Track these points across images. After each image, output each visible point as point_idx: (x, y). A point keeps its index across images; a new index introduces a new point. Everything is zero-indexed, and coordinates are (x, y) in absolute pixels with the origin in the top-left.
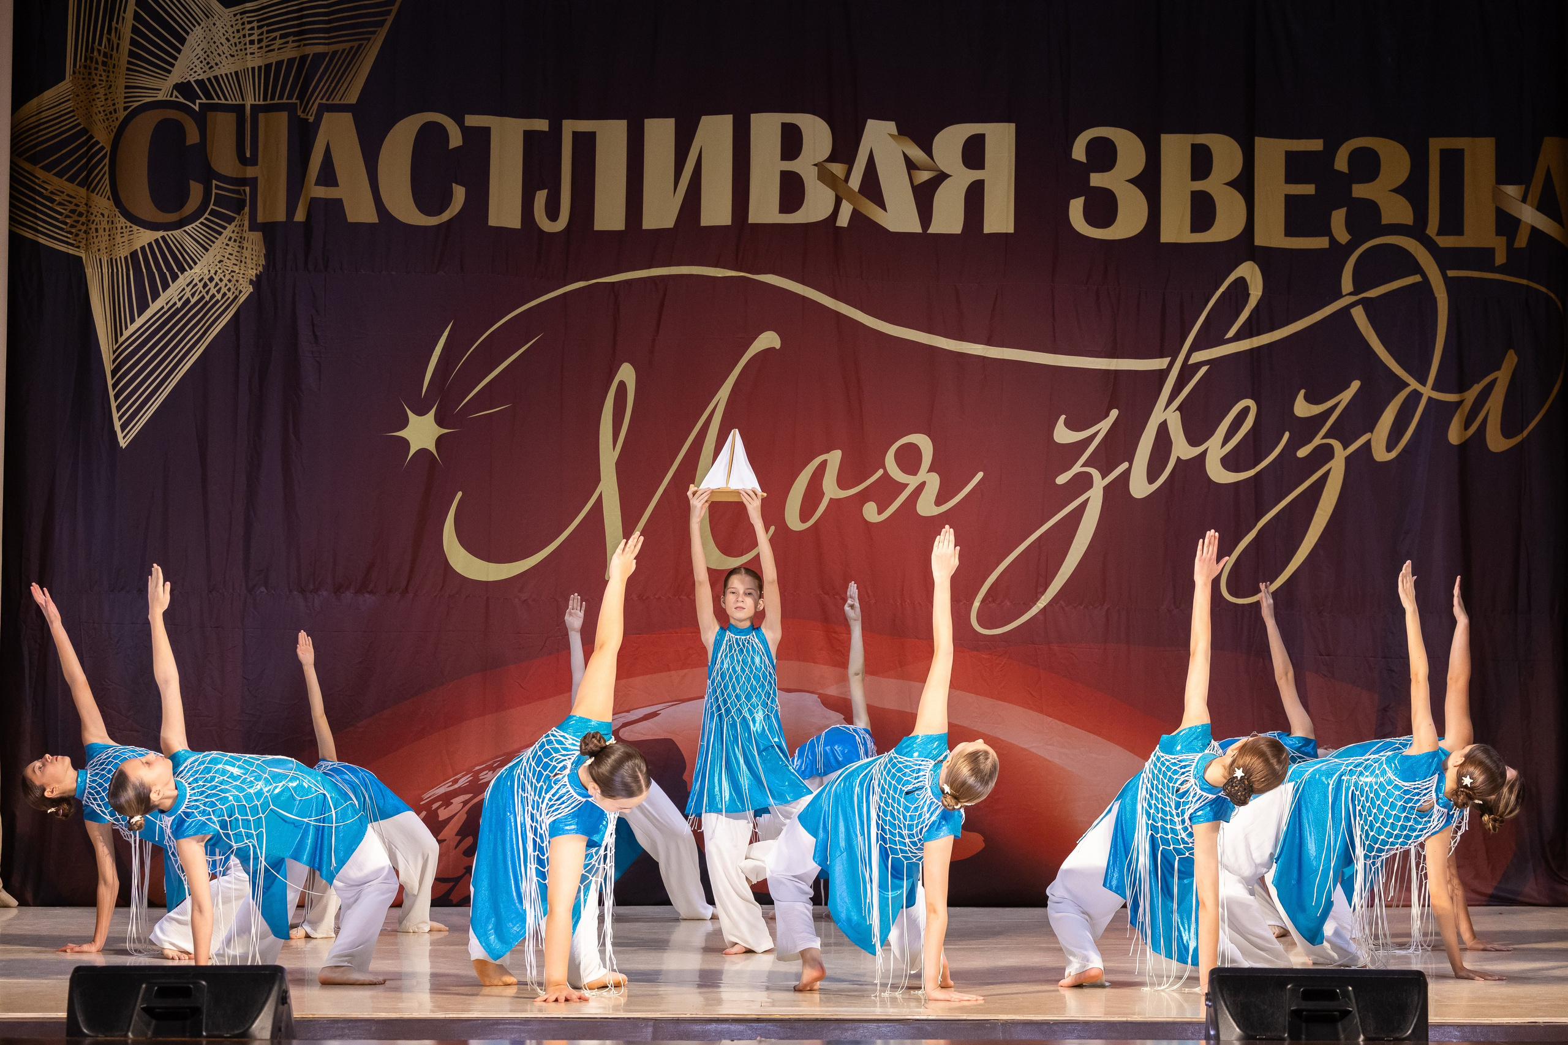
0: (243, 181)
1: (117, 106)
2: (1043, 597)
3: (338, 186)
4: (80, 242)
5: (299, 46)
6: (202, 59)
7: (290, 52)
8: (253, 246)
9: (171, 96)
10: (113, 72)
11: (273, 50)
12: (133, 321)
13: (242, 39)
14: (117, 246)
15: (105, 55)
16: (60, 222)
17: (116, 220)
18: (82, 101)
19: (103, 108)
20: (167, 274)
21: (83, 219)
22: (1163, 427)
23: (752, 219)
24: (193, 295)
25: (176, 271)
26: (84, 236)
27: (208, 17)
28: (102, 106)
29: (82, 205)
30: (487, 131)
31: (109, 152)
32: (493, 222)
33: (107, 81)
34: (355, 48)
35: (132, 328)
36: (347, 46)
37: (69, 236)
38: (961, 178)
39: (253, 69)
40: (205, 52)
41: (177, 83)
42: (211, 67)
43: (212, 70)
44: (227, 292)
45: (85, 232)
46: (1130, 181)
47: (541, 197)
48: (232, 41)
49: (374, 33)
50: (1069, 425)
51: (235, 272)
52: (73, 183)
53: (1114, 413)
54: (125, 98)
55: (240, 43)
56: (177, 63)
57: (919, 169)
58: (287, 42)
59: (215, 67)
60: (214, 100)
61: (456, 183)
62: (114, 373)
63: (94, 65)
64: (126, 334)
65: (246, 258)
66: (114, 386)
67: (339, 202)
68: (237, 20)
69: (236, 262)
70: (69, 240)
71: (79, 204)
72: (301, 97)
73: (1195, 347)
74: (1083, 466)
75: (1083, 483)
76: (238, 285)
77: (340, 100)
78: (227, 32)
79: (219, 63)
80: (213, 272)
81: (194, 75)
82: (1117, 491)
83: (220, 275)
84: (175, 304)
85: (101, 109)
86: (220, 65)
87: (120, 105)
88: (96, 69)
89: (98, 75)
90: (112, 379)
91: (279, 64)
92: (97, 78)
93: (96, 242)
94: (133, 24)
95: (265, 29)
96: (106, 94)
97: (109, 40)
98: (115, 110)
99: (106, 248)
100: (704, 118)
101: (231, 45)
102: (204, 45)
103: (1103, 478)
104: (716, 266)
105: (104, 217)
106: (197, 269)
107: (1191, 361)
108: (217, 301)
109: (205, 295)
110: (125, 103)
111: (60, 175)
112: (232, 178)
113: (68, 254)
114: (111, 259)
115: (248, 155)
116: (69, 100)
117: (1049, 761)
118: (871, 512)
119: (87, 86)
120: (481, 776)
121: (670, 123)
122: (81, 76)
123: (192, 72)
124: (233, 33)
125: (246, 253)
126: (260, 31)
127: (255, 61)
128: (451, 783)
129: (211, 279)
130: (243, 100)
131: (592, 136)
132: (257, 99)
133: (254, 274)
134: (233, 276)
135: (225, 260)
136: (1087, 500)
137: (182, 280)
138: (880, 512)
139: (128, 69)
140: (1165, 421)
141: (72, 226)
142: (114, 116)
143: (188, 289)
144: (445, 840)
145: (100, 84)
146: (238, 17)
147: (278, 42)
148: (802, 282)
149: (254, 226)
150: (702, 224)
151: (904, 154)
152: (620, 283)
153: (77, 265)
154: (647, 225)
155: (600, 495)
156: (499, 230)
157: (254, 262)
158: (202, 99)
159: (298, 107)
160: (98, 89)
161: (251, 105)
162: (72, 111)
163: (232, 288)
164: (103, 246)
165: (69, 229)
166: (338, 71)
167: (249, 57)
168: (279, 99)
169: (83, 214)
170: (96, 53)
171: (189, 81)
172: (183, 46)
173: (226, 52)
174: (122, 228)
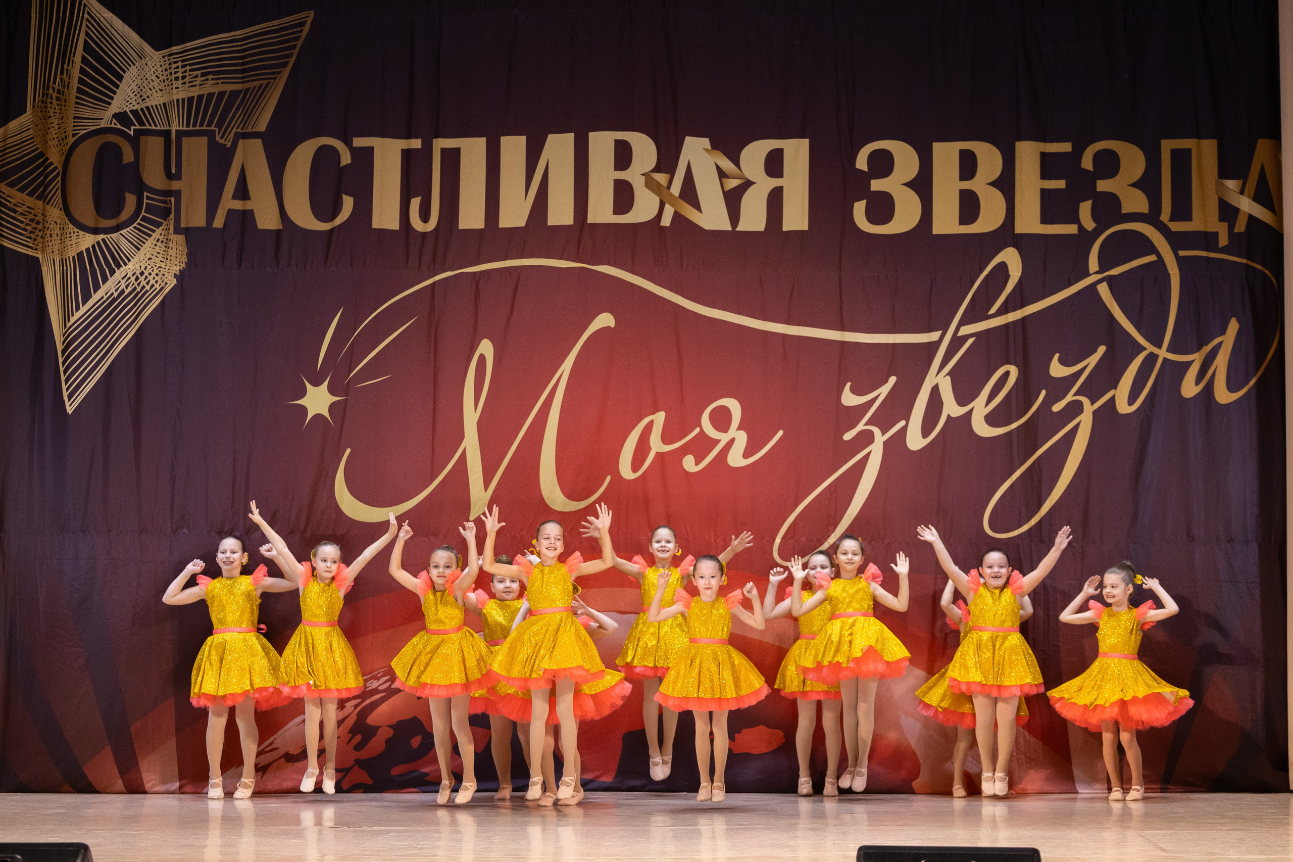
0: (168, 193)
2: (833, 535)
3: (250, 200)
4: (37, 245)
5: (218, 84)
6: (136, 93)
9: (111, 124)
10: (65, 106)
11: (195, 86)
12: (78, 309)
13: (169, 77)
15: (59, 92)
16: (23, 229)
17: (66, 226)
18: (40, 130)
19: (56, 135)
20: (107, 269)
21: (40, 227)
22: (935, 390)
23: (589, 221)
24: (127, 287)
25: (114, 267)
28: (56, 134)
29: (39, 215)
31: (61, 172)
32: (376, 224)
33: (60, 113)
35: (77, 315)
38: (764, 185)
40: (139, 87)
42: (144, 100)
43: (144, 102)
45: (42, 237)
46: (905, 184)
47: (415, 203)
48: (161, 78)
49: (279, 73)
50: (855, 391)
51: (161, 267)
52: (32, 197)
53: (893, 380)
54: (74, 126)
55: (167, 79)
56: (116, 97)
57: (730, 178)
58: (207, 80)
59: (147, 100)
60: (146, 126)
61: (346, 194)
62: (63, 352)
63: (49, 100)
64: (73, 320)
65: (171, 256)
66: (64, 363)
67: (251, 212)
68: (165, 61)
70: (28, 244)
72: (219, 125)
73: (962, 323)
74: (865, 425)
75: (866, 438)
77: (252, 129)
78: (157, 71)
79: (150, 95)
81: (129, 106)
82: (896, 445)
83: (149, 270)
84: (112, 294)
86: (151, 98)
88: (51, 103)
91: (200, 97)
92: (52, 111)
94: (81, 66)
95: (188, 68)
96: (59, 124)
97: (61, 79)
98: (66, 136)
99: (59, 250)
100: (550, 136)
101: (160, 81)
103: (883, 434)
104: (561, 258)
105: (57, 224)
107: (960, 334)
109: (137, 287)
110: (74, 130)
112: (160, 190)
113: (28, 255)
114: (62, 259)
118: (689, 464)
119: (44, 117)
121: (523, 139)
122: (39, 110)
123: (128, 104)
124: (162, 71)
125: (171, 252)
126: (184, 69)
129: (142, 274)
130: (170, 126)
131: (458, 150)
133: (178, 270)
134: (160, 271)
136: (869, 453)
137: (119, 274)
138: (697, 464)
139: (76, 103)
140: (937, 384)
141: (31, 232)
142: (65, 141)
143: (123, 282)
145: (54, 116)
146: (166, 58)
147: (200, 79)
148: (633, 272)
149: (178, 230)
150: (549, 224)
151: (717, 165)
152: (481, 272)
153: (34, 264)
154: (502, 224)
155: (465, 449)
156: (381, 231)
157: (178, 260)
158: (136, 126)
159: (217, 132)
160: (52, 119)
161: (176, 130)
162: (32, 138)
163: (159, 280)
164: (56, 248)
165: (29, 235)
166: (250, 105)
167: (174, 91)
168: (200, 126)
169: (40, 222)
170: (51, 90)
171: (126, 111)
172: (121, 82)
173: (156, 87)
174: (70, 233)
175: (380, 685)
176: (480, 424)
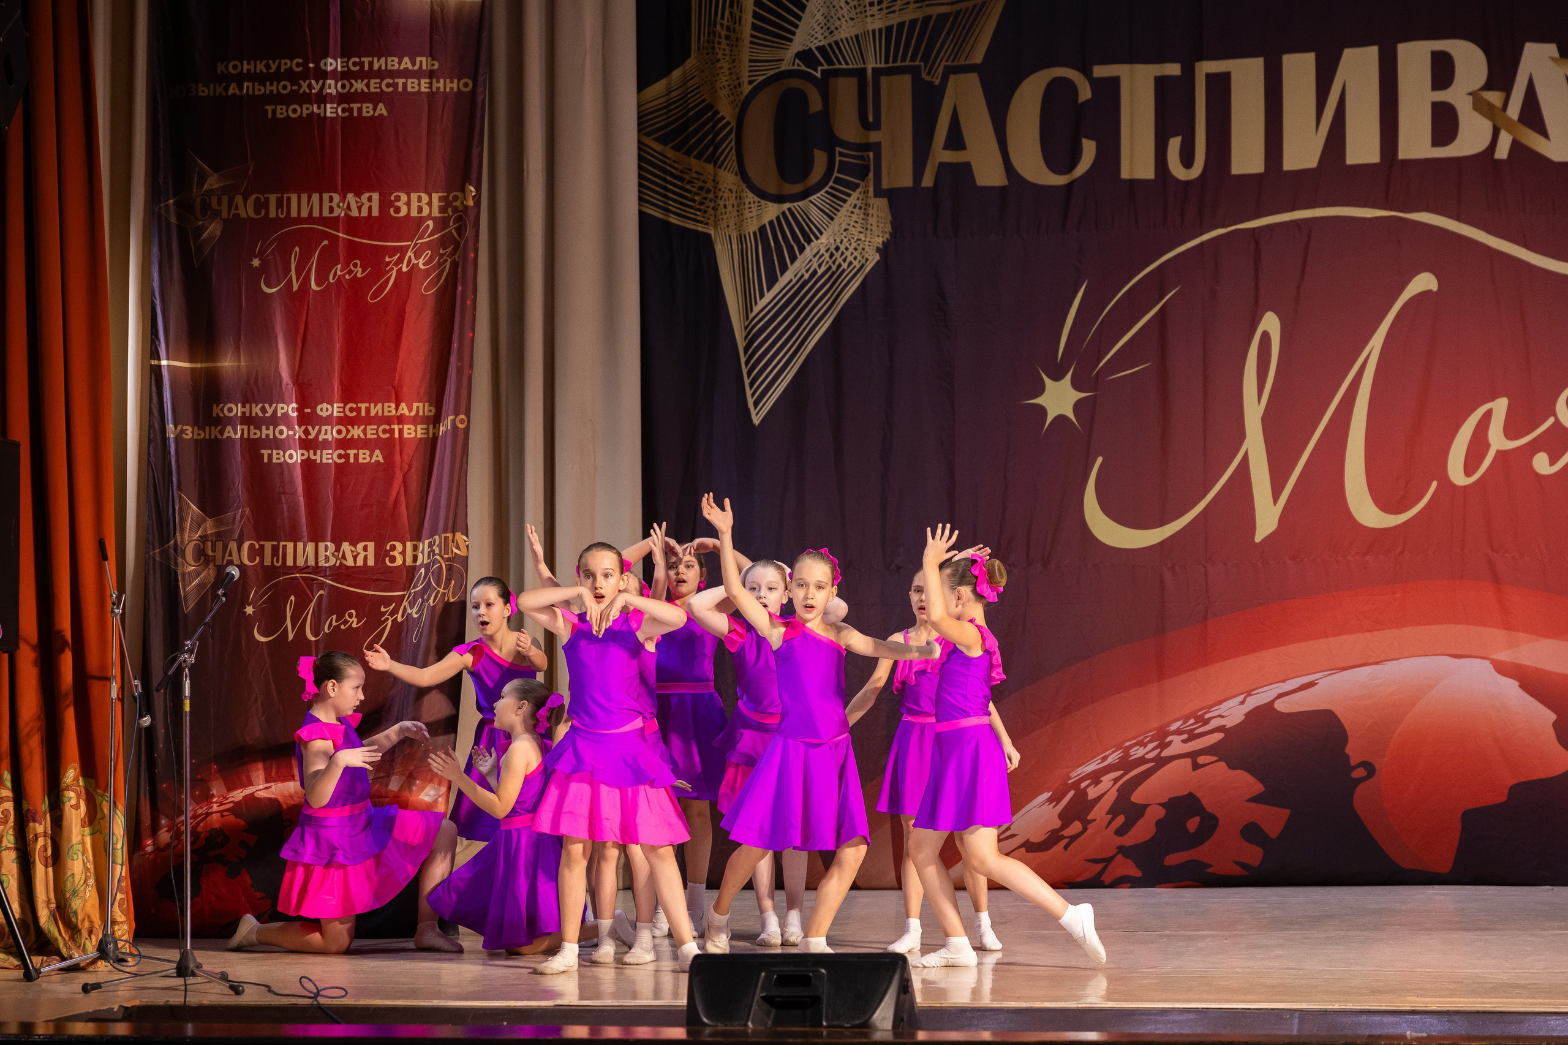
0: (866, 147)
1: (741, 81)
3: (966, 149)
5: (921, 7)
6: (822, 24)
7: (912, 13)
8: (879, 213)
9: (793, 65)
10: (737, 46)
11: (894, 12)
12: (762, 296)
13: (861, 2)
14: (745, 221)
15: (728, 29)
16: (689, 200)
17: (744, 195)
18: (707, 77)
20: (795, 246)
21: (711, 196)
23: (1402, 155)
24: (820, 266)
25: (803, 242)
26: (713, 212)
28: (726, 81)
29: (710, 181)
31: (734, 128)
32: (1125, 174)
33: (731, 55)
34: (978, 7)
35: (762, 303)
36: (970, 4)
37: (698, 213)
39: (874, 31)
40: (825, 18)
41: (799, 52)
42: (831, 33)
43: (833, 35)
44: (853, 261)
45: (714, 209)
47: (1174, 145)
48: (852, 4)
51: (860, 240)
52: (700, 160)
54: (750, 71)
55: (859, 5)
56: (798, 31)
58: (908, 3)
59: (836, 32)
60: (835, 64)
61: (1086, 138)
62: (746, 349)
63: (717, 40)
64: (756, 309)
65: (872, 225)
66: (747, 363)
67: (968, 165)
69: (862, 230)
70: (699, 218)
71: (707, 180)
72: (925, 59)
76: (864, 253)
77: (965, 61)
79: (839, 27)
80: (838, 241)
81: (815, 42)
83: (846, 243)
84: (802, 276)
85: (726, 84)
86: (840, 30)
87: (745, 80)
88: (720, 43)
89: (722, 49)
90: (745, 355)
91: (901, 25)
92: (720, 53)
93: (725, 218)
96: (730, 69)
97: (731, 13)
98: (739, 84)
99: (735, 224)
100: (1346, 51)
101: (851, 8)
102: (824, 10)
104: (1365, 206)
105: (731, 192)
106: (823, 239)
109: (832, 265)
110: (750, 76)
111: (688, 153)
112: (855, 143)
113: (697, 232)
114: (741, 235)
115: (871, 119)
116: (695, 77)
118: (1542, 464)
119: (711, 60)
120: (1132, 751)
121: (1310, 57)
122: (705, 52)
123: (813, 39)
125: (872, 220)
127: (876, 22)
128: (1100, 761)
129: (837, 249)
130: (864, 63)
131: (1226, 77)
132: (878, 62)
133: (880, 241)
134: (859, 245)
135: (851, 228)
137: (809, 251)
138: (1552, 464)
139: (752, 43)
141: (701, 203)
142: (738, 89)
143: (815, 260)
144: (1095, 820)
145: (724, 59)
147: (899, 2)
148: (1459, 218)
149: (879, 193)
150: (1348, 162)
151: (1566, 77)
152: (1260, 228)
153: (706, 242)
154: (1287, 166)
155: (1246, 454)
156: (1133, 183)
157: (880, 230)
158: (822, 65)
159: (923, 69)
160: (722, 63)
161: (874, 69)
162: (699, 87)
163: (858, 256)
164: (732, 222)
165: (698, 207)
166: (962, 32)
167: (869, 19)
168: (902, 61)
169: (711, 190)
170: (718, 27)
171: (810, 49)
172: (803, 12)
173: (845, 15)
174: (750, 203)
175: (1148, 753)
176: (1265, 419)
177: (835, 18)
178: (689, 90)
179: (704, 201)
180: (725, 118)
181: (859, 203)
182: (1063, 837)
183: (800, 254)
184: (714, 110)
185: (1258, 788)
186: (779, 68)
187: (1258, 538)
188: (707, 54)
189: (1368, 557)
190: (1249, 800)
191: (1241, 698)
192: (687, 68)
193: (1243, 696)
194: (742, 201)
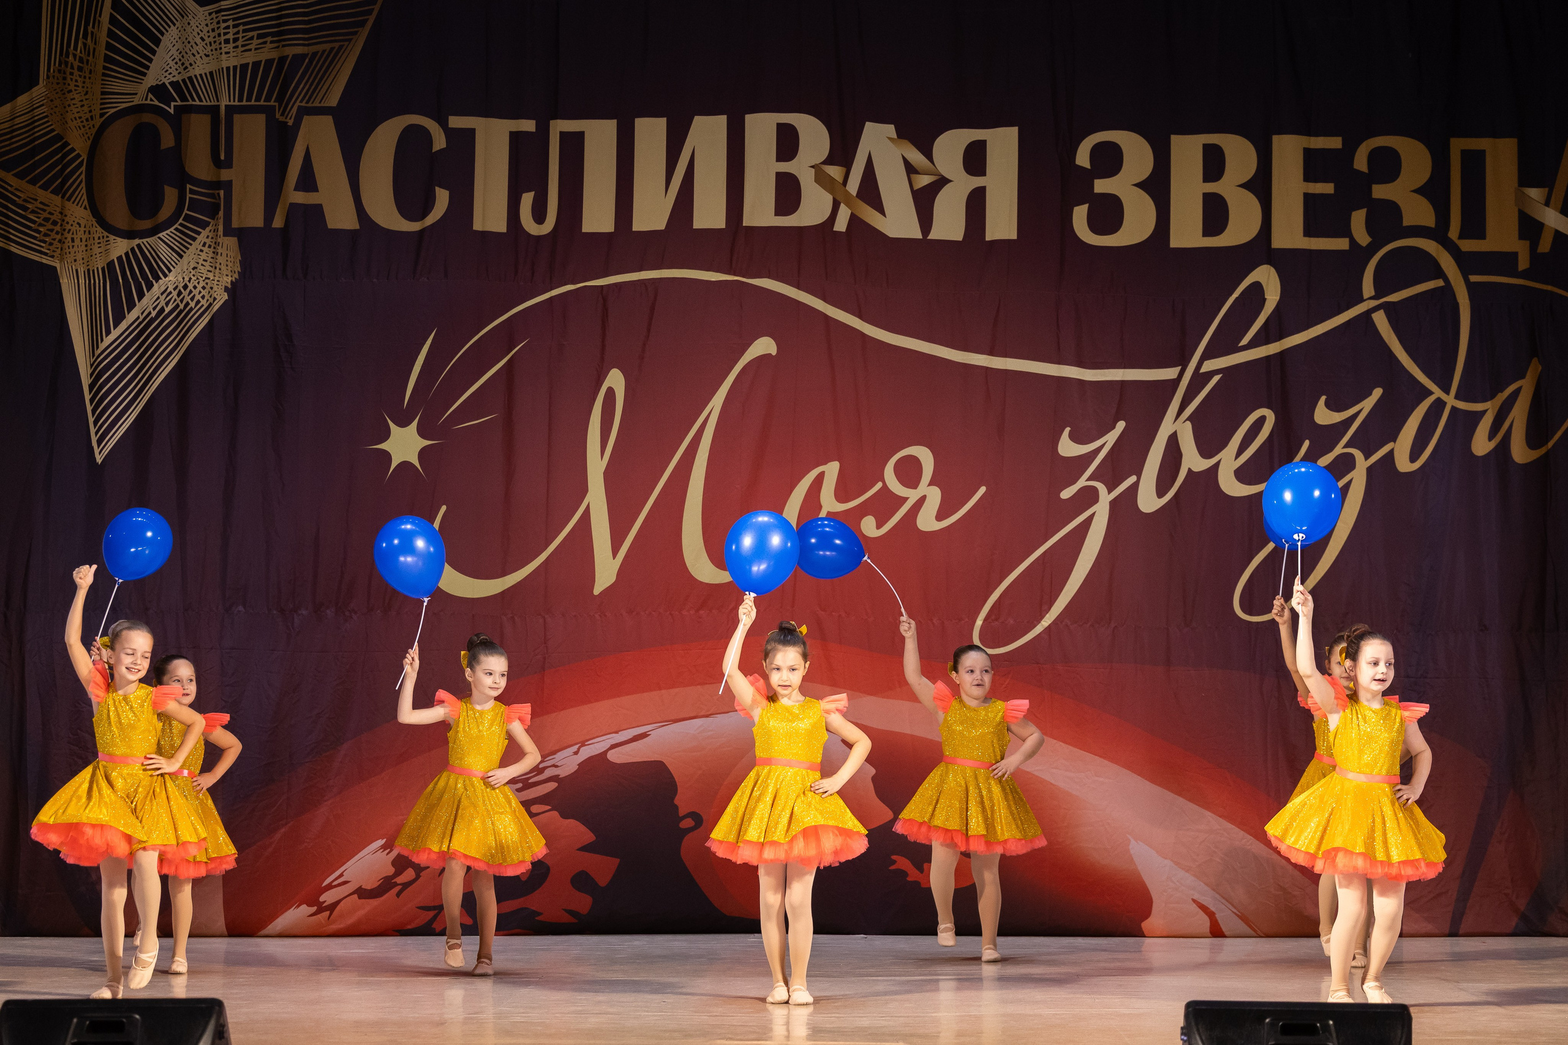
0: (216, 185)
1: (93, 113)
2: (1047, 615)
3: (317, 191)
4: (54, 251)
6: (177, 60)
7: (267, 53)
8: (228, 252)
9: (146, 100)
10: (90, 78)
11: (250, 50)
12: (109, 332)
13: (217, 39)
14: (94, 257)
15: (81, 60)
16: (33, 231)
17: (93, 230)
18: (56, 107)
19: (79, 115)
20: (143, 282)
21: (58, 228)
22: (1173, 439)
23: (747, 222)
24: (167, 304)
26: (59, 245)
27: (183, 17)
28: (78, 112)
29: (57, 214)
30: (471, 133)
31: (85, 161)
32: (477, 226)
33: (83, 87)
34: (335, 50)
35: (107, 340)
36: (327, 47)
37: (43, 245)
38: (962, 184)
39: (228, 69)
40: (180, 53)
41: (152, 86)
42: (186, 68)
43: (187, 70)
44: (201, 299)
45: (60, 241)
46: (1137, 185)
47: (527, 200)
48: (208, 41)
49: (356, 33)
50: (1075, 438)
51: (209, 279)
52: (47, 190)
53: (1121, 425)
54: (102, 104)
55: (215, 42)
56: (152, 66)
57: (920, 174)
58: (265, 43)
59: (190, 68)
60: (188, 101)
61: (440, 187)
62: (90, 386)
63: (69, 70)
64: (102, 346)
65: (220, 264)
66: (91, 400)
68: (212, 19)
69: (210, 269)
70: (42, 249)
71: (54, 212)
72: (280, 99)
73: (1207, 356)
74: (1088, 480)
75: (1088, 497)
76: (212, 292)
77: (320, 102)
78: (202, 31)
79: (193, 63)
80: (187, 279)
81: (169, 76)
82: (1123, 507)
83: (194, 282)
84: (150, 313)
85: (77, 115)
86: (195, 66)
87: (97, 112)
88: (72, 74)
89: (74, 80)
90: (89, 392)
91: (256, 64)
92: (72, 84)
93: (72, 251)
94: (109, 29)
95: (241, 28)
96: (82, 101)
97: (85, 45)
98: (91, 117)
99: (82, 259)
100: (696, 118)
101: (206, 44)
102: (178, 45)
103: (1110, 492)
104: (709, 270)
105: (80, 226)
106: (171, 277)
107: (1203, 370)
108: (191, 309)
109: (180, 303)
110: (101, 109)
111: (33, 182)
112: (206, 181)
113: (42, 263)
114: (89, 270)
115: (223, 157)
116: (43, 105)
117: (1054, 785)
118: (869, 527)
119: (62, 90)
121: (661, 123)
122: (55, 81)
123: (167, 74)
124: (209, 32)
125: (220, 259)
126: (236, 30)
127: (230, 61)
129: (185, 287)
130: (218, 101)
131: (580, 135)
132: (232, 101)
133: (229, 281)
134: (207, 284)
135: (200, 266)
136: (1094, 514)
137: (157, 289)
138: (878, 527)
139: (104, 75)
140: (1176, 432)
141: (46, 235)
142: (91, 123)
143: (162, 298)
145: (75, 90)
146: (213, 16)
147: (255, 42)
148: (798, 287)
149: (228, 232)
150: (695, 227)
151: (904, 158)
152: (610, 286)
153: (51, 275)
154: (637, 226)
155: (588, 506)
156: (485, 235)
157: (230, 269)
158: (177, 102)
159: (277, 109)
160: (73, 95)
161: (226, 106)
162: (47, 116)
163: (206, 295)
164: (80, 256)
165: (42, 238)
166: (317, 75)
167: (224, 56)
168: (255, 101)
169: (58, 222)
170: (71, 58)
171: (164, 83)
172: (158, 47)
173: (200, 51)
174: (98, 238)
176: (607, 474)
177: (190, 54)
178: (36, 118)
179: (49, 233)
180: (75, 150)
181: (208, 241)
182: (396, 884)
183: (148, 290)
184: (64, 140)
185: (586, 836)
186: (133, 101)
187: (597, 591)
188: (58, 84)
189: (701, 612)
190: (578, 850)
191: (575, 748)
192: (34, 96)
193: (577, 746)
194: (91, 236)
